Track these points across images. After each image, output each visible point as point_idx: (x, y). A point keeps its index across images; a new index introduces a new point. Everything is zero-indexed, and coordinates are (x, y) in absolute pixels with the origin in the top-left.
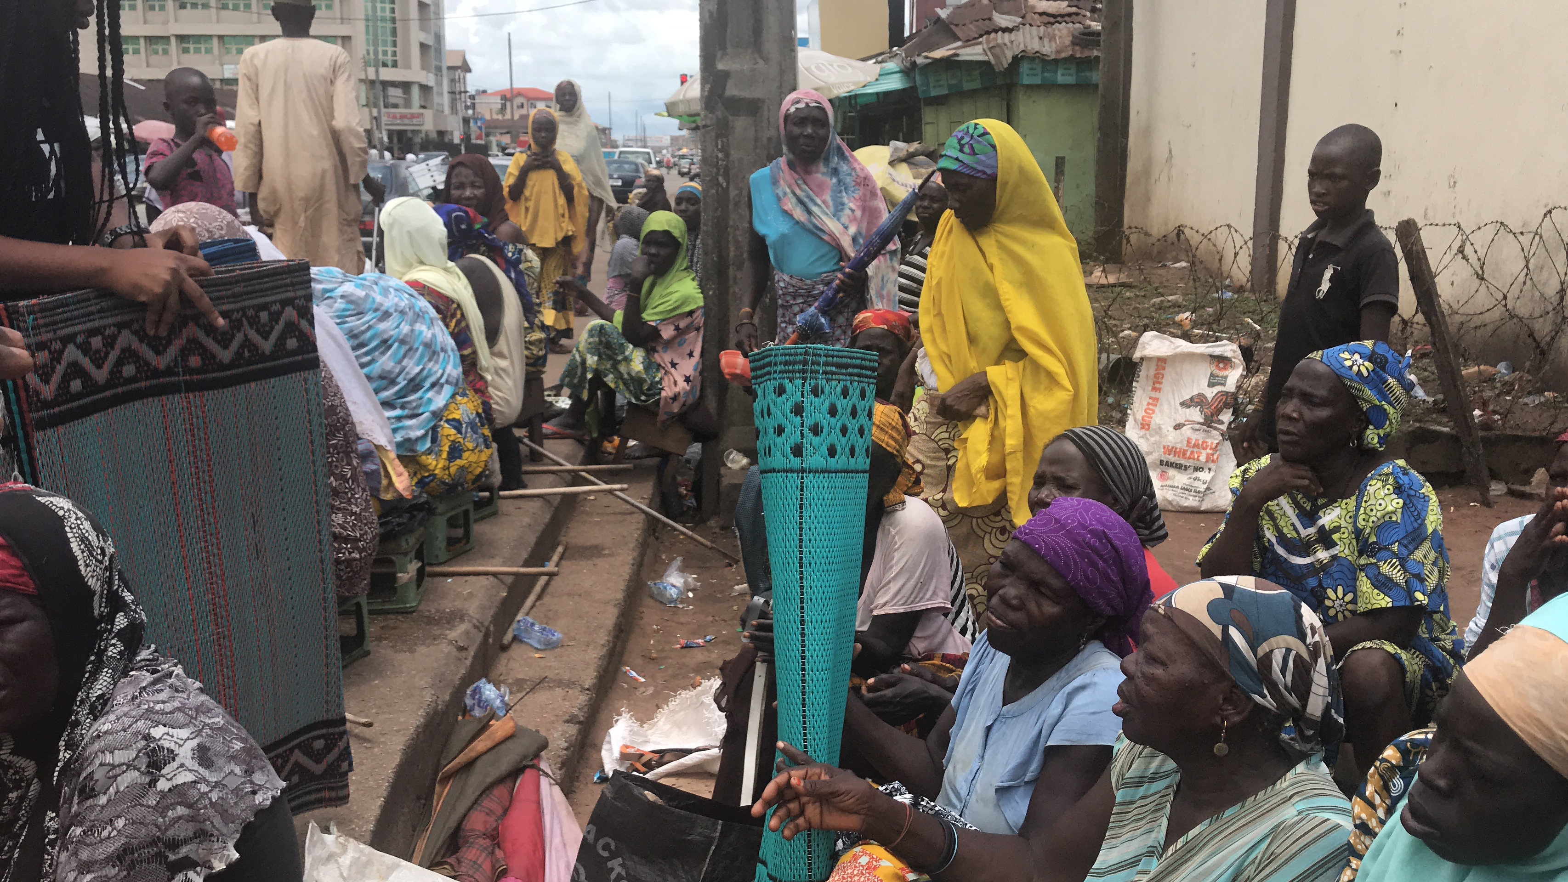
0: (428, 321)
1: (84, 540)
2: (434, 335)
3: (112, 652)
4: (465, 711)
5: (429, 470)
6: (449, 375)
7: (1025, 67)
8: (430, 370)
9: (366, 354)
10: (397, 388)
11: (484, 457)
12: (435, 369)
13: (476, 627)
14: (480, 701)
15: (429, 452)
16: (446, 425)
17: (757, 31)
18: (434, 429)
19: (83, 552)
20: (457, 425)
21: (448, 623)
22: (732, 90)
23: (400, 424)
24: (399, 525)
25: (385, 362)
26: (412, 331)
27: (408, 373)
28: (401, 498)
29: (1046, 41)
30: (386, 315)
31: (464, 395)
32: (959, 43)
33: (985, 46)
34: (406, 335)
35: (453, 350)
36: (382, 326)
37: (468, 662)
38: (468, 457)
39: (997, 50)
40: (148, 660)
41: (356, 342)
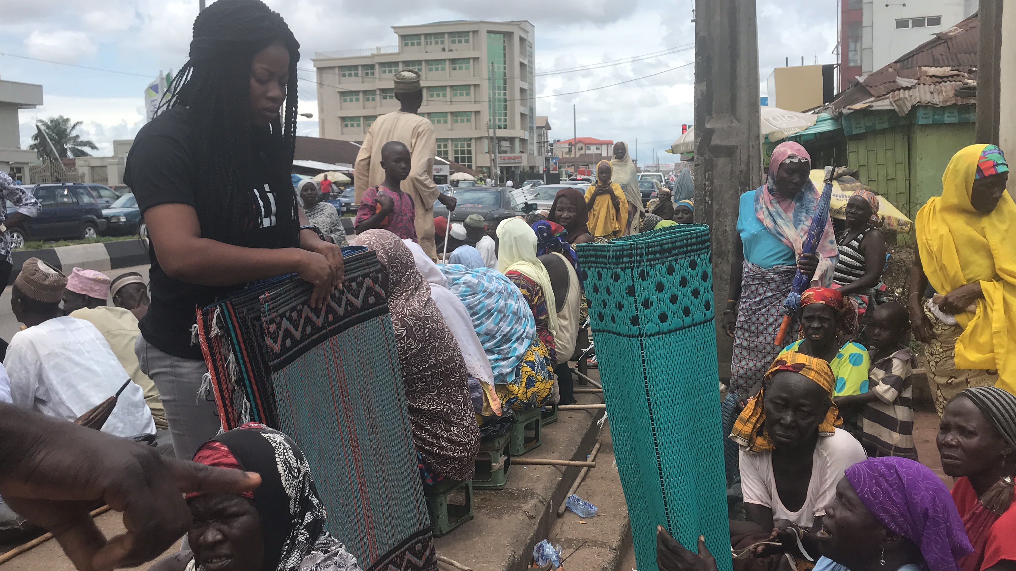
0: (516, 298)
1: (286, 463)
2: (519, 307)
3: (301, 538)
4: (533, 561)
5: (514, 394)
6: (528, 333)
7: (920, 113)
8: (516, 329)
9: (478, 319)
10: (495, 341)
11: (548, 386)
12: (519, 329)
13: (541, 502)
14: (543, 555)
15: (514, 382)
16: (525, 365)
17: (733, 100)
18: (518, 367)
19: (285, 471)
20: (532, 365)
21: (524, 498)
22: (716, 141)
23: (497, 364)
24: (494, 432)
25: (489, 324)
26: (506, 304)
27: (502, 331)
28: (494, 415)
29: (935, 95)
30: (491, 294)
31: (537, 345)
32: (873, 99)
33: (891, 100)
34: (502, 307)
35: (530, 316)
36: (487, 301)
37: (536, 527)
38: (539, 386)
39: (901, 102)
40: (324, 544)
41: (472, 311)
